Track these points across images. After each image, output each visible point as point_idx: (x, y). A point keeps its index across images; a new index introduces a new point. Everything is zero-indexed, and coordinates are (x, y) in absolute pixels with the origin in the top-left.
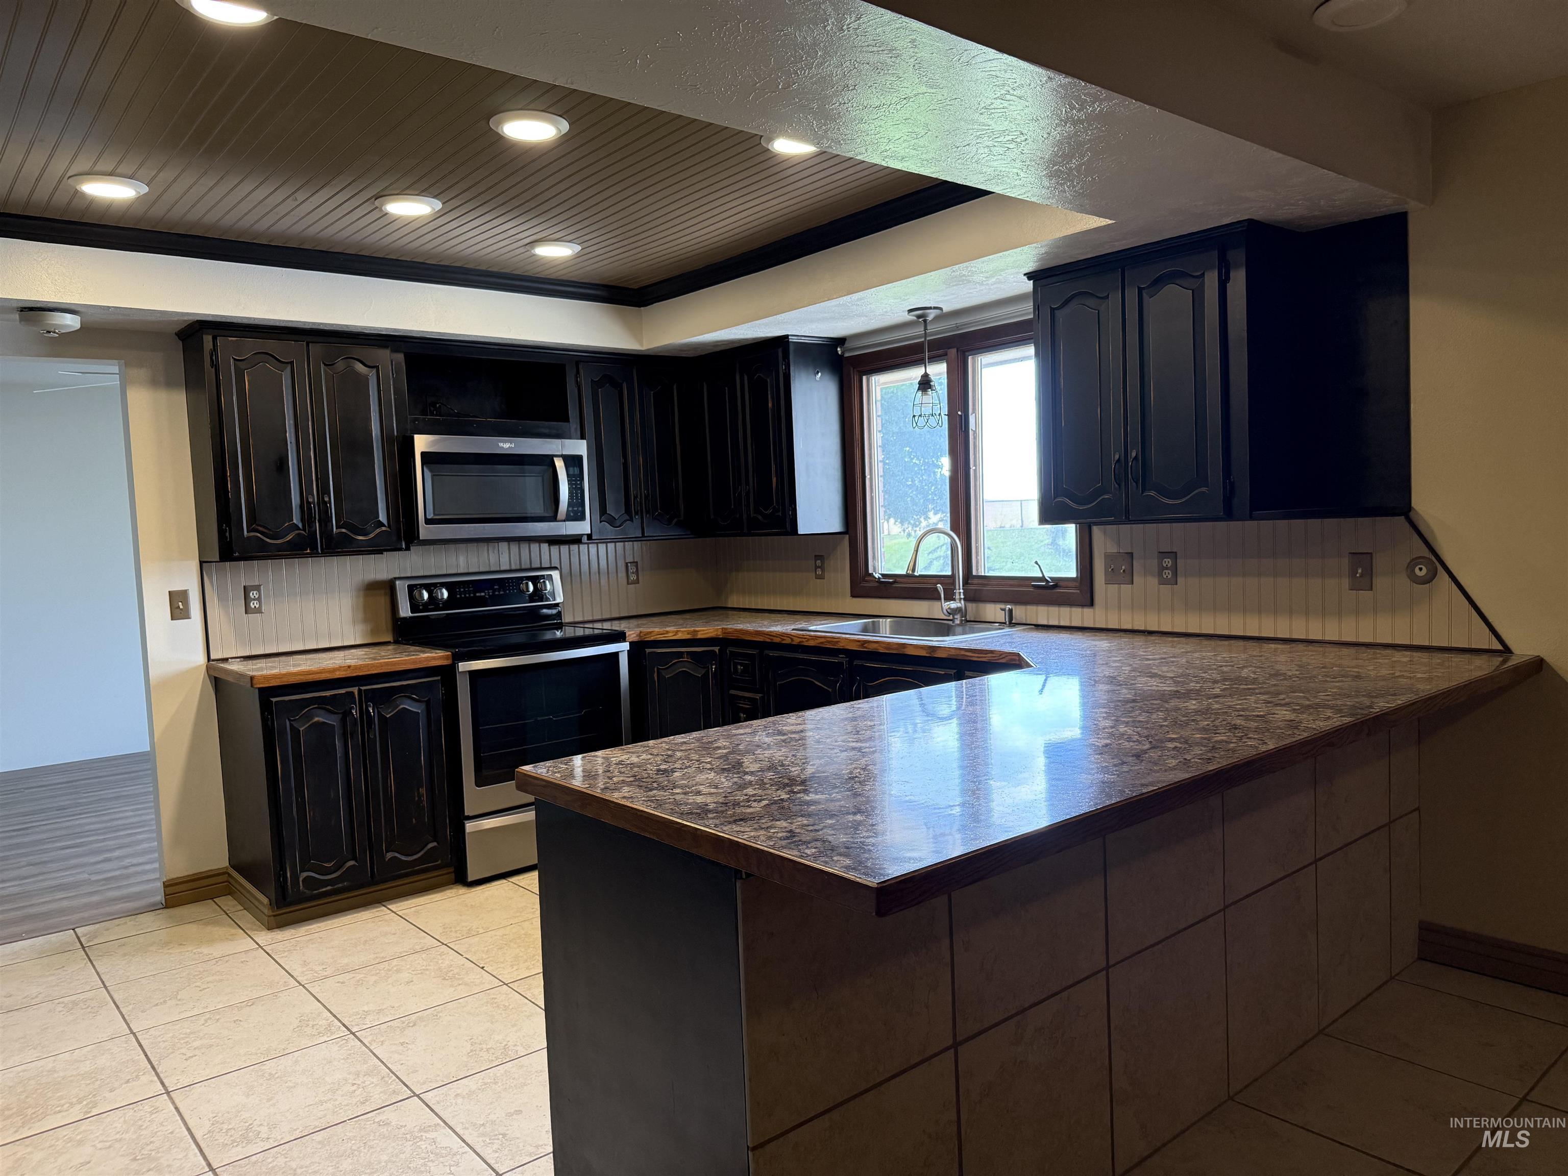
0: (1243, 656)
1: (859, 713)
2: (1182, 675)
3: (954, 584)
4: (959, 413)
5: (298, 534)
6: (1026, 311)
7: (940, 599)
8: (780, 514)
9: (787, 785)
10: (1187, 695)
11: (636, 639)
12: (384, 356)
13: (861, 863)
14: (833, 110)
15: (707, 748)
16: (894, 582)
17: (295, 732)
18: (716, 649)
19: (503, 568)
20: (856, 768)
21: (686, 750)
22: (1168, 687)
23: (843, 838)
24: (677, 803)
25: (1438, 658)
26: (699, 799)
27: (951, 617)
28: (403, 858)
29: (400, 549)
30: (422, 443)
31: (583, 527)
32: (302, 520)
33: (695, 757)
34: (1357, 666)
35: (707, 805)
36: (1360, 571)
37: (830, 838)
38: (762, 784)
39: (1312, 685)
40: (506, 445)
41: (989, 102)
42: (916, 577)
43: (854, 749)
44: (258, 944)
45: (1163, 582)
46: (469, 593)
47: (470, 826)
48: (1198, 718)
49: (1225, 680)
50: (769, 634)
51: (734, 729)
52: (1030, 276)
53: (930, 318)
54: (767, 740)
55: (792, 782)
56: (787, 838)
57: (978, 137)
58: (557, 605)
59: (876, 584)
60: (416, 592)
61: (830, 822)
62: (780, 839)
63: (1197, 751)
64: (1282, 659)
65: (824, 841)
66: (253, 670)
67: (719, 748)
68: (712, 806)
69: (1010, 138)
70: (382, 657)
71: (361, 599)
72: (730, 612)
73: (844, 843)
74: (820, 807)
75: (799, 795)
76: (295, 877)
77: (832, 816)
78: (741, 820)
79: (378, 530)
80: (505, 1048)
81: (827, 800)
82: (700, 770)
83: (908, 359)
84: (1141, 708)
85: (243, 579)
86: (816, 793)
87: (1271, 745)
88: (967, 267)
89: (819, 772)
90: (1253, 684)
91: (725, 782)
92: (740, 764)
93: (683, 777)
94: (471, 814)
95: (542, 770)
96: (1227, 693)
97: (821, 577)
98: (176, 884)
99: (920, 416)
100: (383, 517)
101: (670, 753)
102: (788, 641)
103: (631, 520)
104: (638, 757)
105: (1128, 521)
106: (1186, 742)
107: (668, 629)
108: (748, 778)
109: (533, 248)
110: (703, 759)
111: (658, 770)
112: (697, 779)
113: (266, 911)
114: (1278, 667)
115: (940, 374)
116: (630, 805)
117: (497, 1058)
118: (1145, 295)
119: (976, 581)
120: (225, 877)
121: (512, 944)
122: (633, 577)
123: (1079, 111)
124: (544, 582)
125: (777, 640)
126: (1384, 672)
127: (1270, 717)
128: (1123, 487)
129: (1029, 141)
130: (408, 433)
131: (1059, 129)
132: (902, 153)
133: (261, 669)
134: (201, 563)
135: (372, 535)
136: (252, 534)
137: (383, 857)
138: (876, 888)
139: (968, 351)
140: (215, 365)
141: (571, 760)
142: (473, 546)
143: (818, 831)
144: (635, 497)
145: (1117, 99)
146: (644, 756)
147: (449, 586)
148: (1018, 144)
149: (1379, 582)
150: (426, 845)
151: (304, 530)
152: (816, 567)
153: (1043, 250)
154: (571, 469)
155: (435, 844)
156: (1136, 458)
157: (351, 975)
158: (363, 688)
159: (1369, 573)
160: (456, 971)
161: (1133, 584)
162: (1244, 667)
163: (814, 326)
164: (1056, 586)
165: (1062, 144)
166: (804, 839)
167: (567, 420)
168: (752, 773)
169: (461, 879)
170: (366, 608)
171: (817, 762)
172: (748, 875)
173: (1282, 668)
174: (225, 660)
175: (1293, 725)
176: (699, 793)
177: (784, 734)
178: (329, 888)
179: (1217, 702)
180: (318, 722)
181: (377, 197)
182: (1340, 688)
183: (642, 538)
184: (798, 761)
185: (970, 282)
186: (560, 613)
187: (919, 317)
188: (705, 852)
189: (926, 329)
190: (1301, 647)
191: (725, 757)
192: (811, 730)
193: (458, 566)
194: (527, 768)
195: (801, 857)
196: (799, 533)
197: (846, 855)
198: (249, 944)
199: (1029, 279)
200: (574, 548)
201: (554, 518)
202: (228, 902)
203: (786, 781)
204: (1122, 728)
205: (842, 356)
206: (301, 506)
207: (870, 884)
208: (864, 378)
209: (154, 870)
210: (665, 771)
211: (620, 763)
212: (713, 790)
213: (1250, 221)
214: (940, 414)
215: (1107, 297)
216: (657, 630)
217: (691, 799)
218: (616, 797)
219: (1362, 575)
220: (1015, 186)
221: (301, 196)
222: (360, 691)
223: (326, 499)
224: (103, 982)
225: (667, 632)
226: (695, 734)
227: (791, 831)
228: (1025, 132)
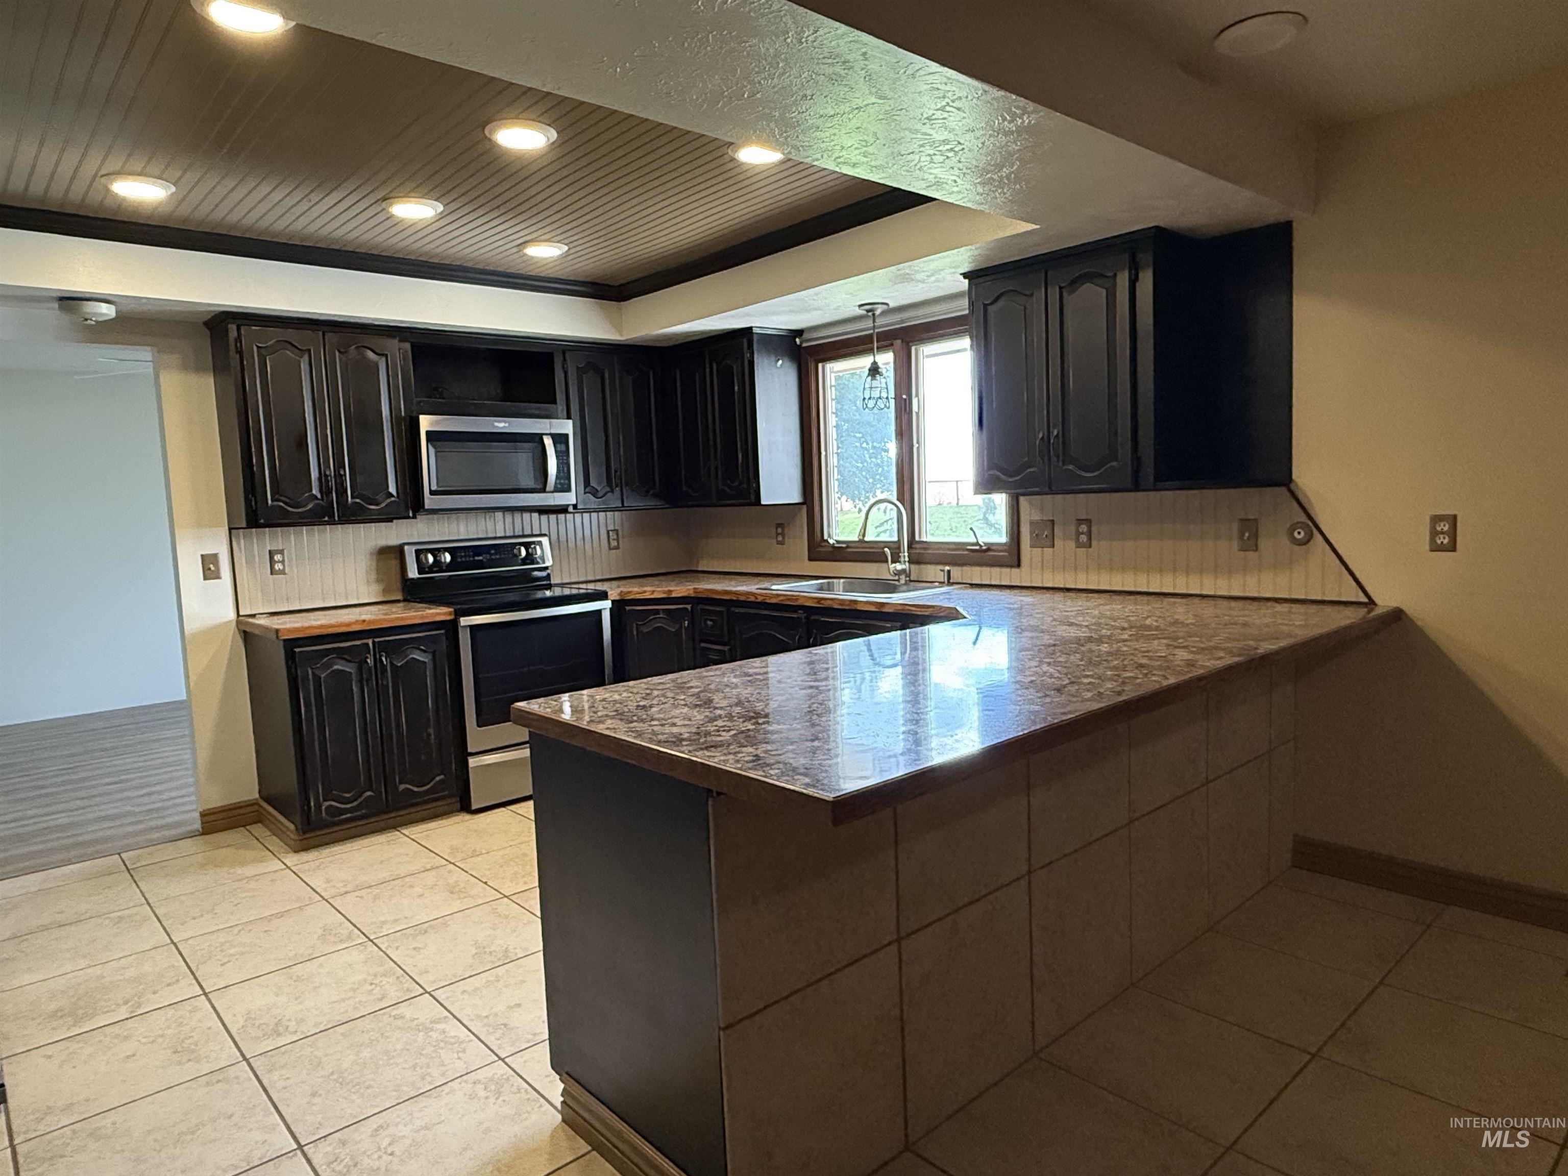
0: (1146, 608)
1: (815, 658)
2: (1095, 624)
3: (899, 548)
4: (904, 397)
5: (317, 505)
6: (962, 307)
7: (887, 561)
8: (745, 486)
9: (753, 718)
10: (1100, 641)
11: (617, 598)
12: (393, 345)
13: (818, 781)
14: (792, 118)
15: (682, 687)
16: (848, 547)
17: (317, 680)
18: (689, 607)
19: (498, 535)
20: (813, 703)
21: (663, 690)
22: (1082, 633)
23: (802, 761)
24: (654, 733)
25: (1313, 608)
26: (675, 730)
27: (896, 578)
28: (415, 789)
29: (409, 517)
30: (426, 423)
31: (569, 498)
32: (321, 491)
33: (670, 694)
34: (1244, 616)
35: (681, 734)
36: (1247, 534)
37: (791, 761)
38: (730, 717)
39: (1205, 631)
40: (501, 425)
41: (931, 112)
42: (867, 542)
43: (811, 687)
44: (285, 864)
45: (1079, 545)
46: (469, 556)
47: (473, 762)
48: (1110, 658)
49: (1131, 627)
50: (736, 593)
51: (702, 671)
52: (965, 275)
53: (878, 312)
54: (734, 680)
55: (758, 715)
56: (753, 761)
57: (921, 146)
58: (546, 568)
59: (830, 549)
60: (422, 556)
61: (791, 747)
62: (747, 762)
63: (1109, 685)
64: (1181, 611)
65: (786, 764)
66: (278, 624)
67: (692, 687)
68: (686, 736)
69: (948, 147)
70: (394, 613)
71: (374, 564)
72: (700, 575)
73: (803, 765)
74: (782, 735)
75: (763, 726)
76: (318, 806)
77: (792, 743)
78: (712, 747)
79: (389, 501)
80: (507, 950)
81: (789, 730)
82: (675, 706)
83: (860, 348)
84: (1060, 651)
85: (268, 544)
86: (779, 724)
87: (1172, 680)
88: (910, 266)
89: (780, 706)
90: (1156, 630)
91: (699, 716)
92: (710, 701)
93: (659, 712)
94: (473, 751)
95: (535, 706)
96: (1134, 638)
97: (782, 543)
98: (214, 813)
99: (870, 398)
100: (392, 489)
101: (648, 692)
102: (752, 599)
103: (612, 491)
104: (620, 695)
105: (1052, 491)
106: (1099, 678)
107: (645, 589)
108: (718, 712)
109: (524, 248)
110: (677, 697)
111: (638, 706)
112: (673, 713)
113: (292, 836)
114: (1176, 617)
115: (887, 364)
116: (613, 735)
117: (499, 959)
118: (1065, 294)
119: (917, 546)
120: (256, 807)
121: (511, 863)
122: (614, 543)
123: (1010, 122)
124: (535, 548)
125: (742, 598)
126: (1267, 620)
127: (1170, 657)
128: (1046, 461)
129: (966, 151)
130: (414, 414)
131: (992, 139)
132: (854, 160)
133: (285, 623)
134: (230, 529)
135: (383, 505)
136: (275, 503)
137: (397, 789)
138: (832, 802)
139: (912, 342)
140: (240, 352)
141: (560, 698)
142: (472, 515)
143: (780, 755)
144: (616, 472)
145: (1043, 111)
146: (625, 694)
147: (451, 551)
148: (956, 153)
149: (1264, 544)
150: (434, 778)
151: (322, 500)
152: (778, 534)
153: (976, 252)
154: (558, 446)
155: (442, 777)
156: (1057, 436)
157: (369, 890)
158: (377, 640)
159: (1255, 536)
160: (462, 886)
161: (1053, 546)
162: (1148, 617)
163: (774, 318)
164: (988, 550)
165: (994, 153)
166: (768, 762)
167: (554, 402)
168: (722, 708)
169: (466, 807)
170: (378, 570)
171: (780, 698)
172: (719, 794)
173: (1181, 618)
174: (253, 616)
175: (1190, 664)
176: (674, 725)
177: (750, 676)
178: (349, 815)
179: (1125, 645)
180: (338, 670)
181: (384, 199)
182: (1230, 633)
183: (622, 509)
184: (762, 698)
185: (913, 280)
186: (549, 575)
187: (868, 311)
188: (679, 775)
189: (874, 321)
190: (1196, 600)
191: (697, 695)
192: (772, 672)
193: (459, 533)
194: (521, 705)
195: (765, 777)
196: (763, 502)
197: (806, 775)
198: (276, 865)
199: (965, 277)
200: (561, 517)
201: (543, 490)
202: (258, 829)
203: (752, 714)
204: (1045, 668)
205: (800, 345)
206: (320, 479)
207: (827, 798)
208: (820, 365)
209: (191, 803)
210: (644, 707)
211: (604, 700)
212: (687, 722)
213: (1157, 228)
214: (887, 398)
215: (1032, 295)
216: (636, 589)
217: (667, 729)
218: (600, 728)
219: (1248, 539)
220: (953, 192)
221: (315, 197)
222: (374, 642)
223: (342, 472)
224: (146, 899)
225: (645, 592)
226: (670, 676)
227: (756, 755)
228: (962, 142)
